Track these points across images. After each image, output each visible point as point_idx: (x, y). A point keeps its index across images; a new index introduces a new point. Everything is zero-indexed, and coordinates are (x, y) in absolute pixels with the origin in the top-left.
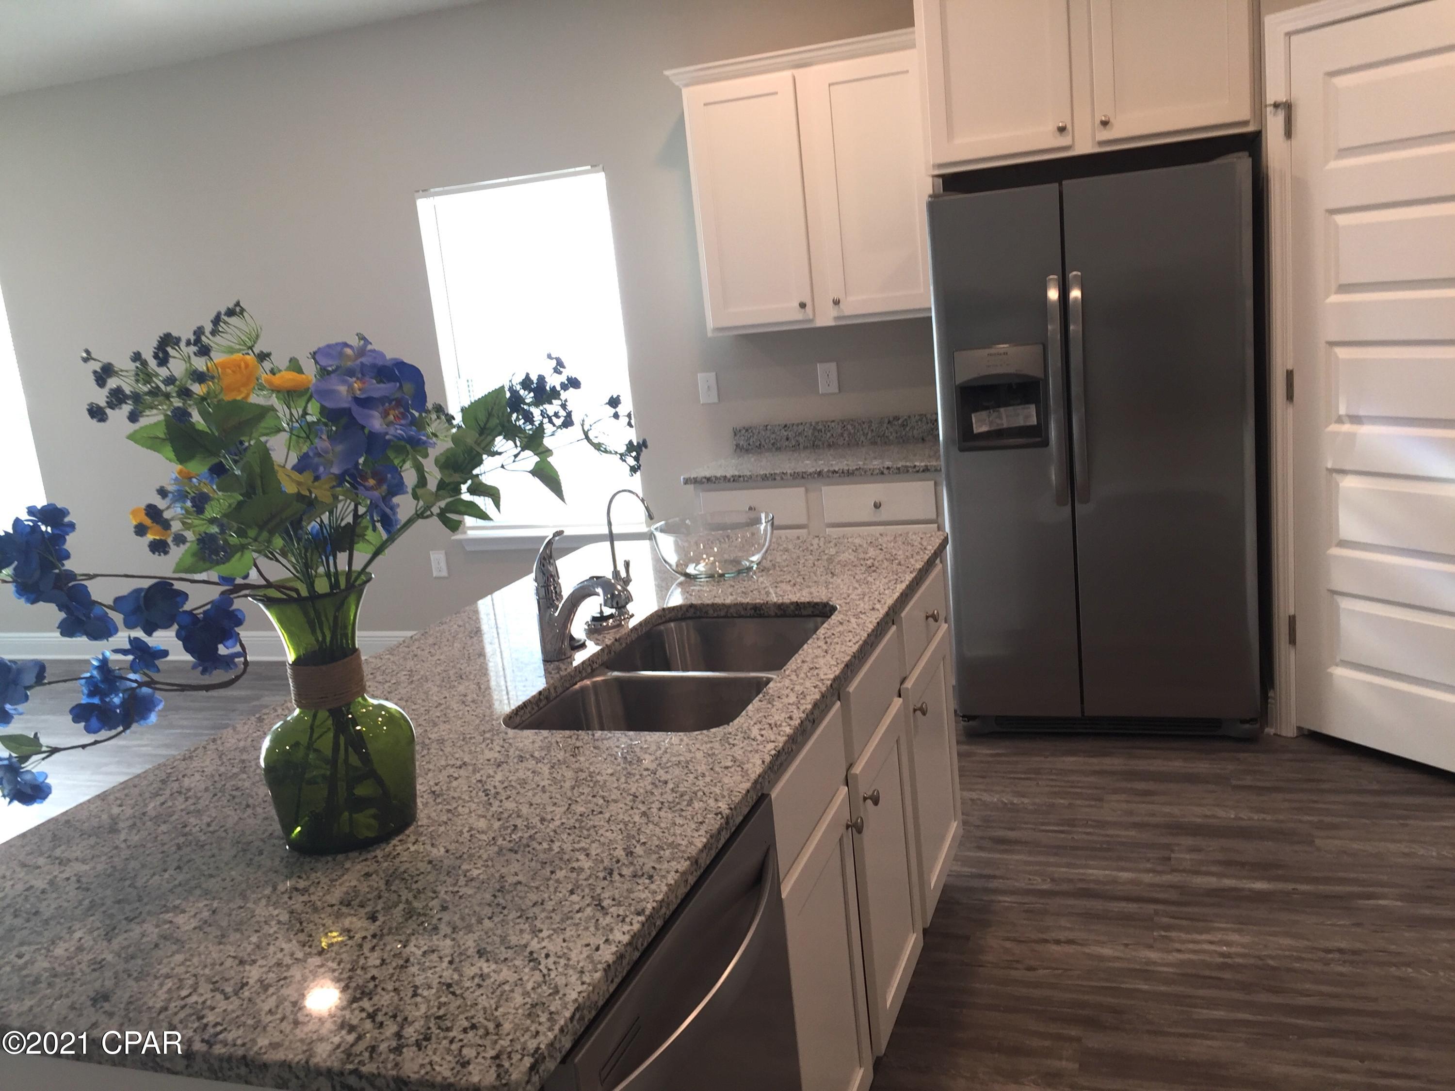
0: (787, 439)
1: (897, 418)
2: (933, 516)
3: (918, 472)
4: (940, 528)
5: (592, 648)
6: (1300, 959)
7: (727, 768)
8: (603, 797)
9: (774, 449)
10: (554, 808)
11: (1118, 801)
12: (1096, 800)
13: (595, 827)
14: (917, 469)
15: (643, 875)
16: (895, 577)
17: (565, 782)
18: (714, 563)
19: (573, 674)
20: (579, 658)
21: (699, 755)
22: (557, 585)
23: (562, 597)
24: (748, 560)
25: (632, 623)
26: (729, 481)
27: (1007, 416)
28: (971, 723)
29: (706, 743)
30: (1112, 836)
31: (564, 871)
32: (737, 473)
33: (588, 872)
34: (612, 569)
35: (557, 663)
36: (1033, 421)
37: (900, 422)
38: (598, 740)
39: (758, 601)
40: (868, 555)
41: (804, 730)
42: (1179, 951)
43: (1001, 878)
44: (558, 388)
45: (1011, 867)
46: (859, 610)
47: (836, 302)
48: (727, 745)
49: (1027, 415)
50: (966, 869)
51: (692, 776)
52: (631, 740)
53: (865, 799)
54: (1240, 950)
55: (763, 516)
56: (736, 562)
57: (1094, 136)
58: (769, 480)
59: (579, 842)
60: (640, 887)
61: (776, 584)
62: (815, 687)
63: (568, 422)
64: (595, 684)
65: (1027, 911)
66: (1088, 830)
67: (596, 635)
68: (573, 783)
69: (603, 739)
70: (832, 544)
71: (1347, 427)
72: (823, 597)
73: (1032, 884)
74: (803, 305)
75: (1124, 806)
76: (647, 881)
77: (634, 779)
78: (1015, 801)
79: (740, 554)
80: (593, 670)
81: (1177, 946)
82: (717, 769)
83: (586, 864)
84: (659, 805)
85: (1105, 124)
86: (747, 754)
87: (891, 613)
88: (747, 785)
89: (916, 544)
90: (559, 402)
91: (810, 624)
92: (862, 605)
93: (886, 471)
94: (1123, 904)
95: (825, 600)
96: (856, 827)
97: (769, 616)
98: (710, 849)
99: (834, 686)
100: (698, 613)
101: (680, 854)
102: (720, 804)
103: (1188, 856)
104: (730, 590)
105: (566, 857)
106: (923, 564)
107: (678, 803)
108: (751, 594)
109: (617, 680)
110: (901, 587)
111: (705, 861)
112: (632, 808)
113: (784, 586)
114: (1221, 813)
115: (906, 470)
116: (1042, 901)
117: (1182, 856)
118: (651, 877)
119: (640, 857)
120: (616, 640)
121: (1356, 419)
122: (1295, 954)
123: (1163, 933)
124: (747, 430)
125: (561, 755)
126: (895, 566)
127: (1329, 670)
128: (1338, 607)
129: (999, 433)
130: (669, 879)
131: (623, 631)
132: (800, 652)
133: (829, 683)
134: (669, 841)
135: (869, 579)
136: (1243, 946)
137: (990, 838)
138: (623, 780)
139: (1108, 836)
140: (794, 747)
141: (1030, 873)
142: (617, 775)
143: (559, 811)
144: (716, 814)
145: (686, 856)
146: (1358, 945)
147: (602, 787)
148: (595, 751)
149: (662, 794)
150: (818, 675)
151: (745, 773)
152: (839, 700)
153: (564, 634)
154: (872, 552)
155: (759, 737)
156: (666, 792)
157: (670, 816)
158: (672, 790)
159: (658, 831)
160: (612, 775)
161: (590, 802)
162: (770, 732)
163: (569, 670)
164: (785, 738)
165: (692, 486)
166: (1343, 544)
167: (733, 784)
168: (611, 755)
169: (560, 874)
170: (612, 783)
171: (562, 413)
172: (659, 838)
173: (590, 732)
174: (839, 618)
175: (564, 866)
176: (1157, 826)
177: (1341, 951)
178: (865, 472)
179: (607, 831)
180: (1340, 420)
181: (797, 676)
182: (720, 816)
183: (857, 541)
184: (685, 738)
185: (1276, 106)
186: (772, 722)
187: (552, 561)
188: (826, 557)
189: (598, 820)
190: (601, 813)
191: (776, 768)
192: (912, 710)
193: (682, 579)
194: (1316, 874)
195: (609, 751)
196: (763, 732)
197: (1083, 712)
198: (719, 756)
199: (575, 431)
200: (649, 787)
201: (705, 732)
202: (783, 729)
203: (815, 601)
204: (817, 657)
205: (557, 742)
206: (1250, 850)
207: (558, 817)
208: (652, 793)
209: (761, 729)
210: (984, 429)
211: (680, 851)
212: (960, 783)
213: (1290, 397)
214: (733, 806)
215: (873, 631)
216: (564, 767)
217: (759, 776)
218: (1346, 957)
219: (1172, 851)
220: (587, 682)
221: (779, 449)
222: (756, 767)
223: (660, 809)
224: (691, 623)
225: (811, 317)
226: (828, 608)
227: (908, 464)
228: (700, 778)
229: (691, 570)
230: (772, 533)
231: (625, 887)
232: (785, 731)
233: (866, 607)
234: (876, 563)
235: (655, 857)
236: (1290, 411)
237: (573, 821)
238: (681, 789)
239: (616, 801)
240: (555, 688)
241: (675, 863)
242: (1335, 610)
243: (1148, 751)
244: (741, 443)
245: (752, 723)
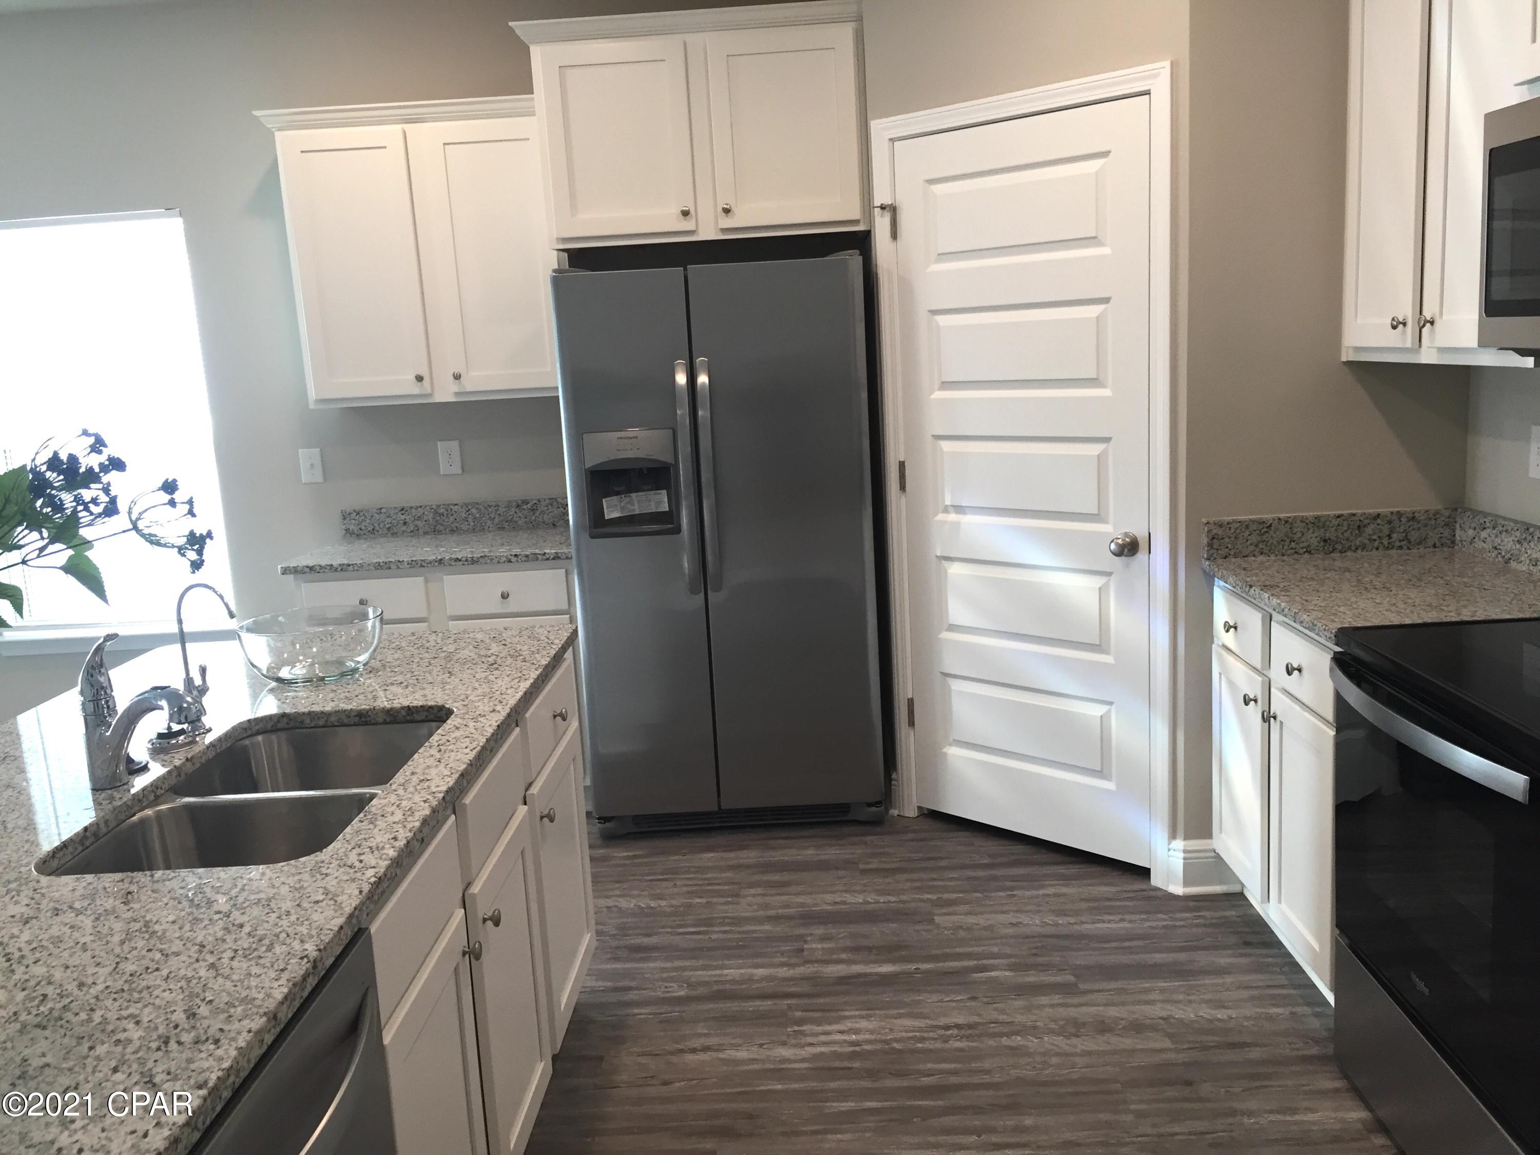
0: (405, 523)
1: (525, 502)
2: (566, 607)
3: (548, 559)
4: (572, 620)
5: (157, 770)
6: (922, 1039)
7: (317, 902)
8: (161, 951)
9: (389, 534)
10: (97, 969)
11: (754, 896)
12: (732, 896)
13: (149, 988)
14: (547, 556)
15: (207, 1040)
16: (520, 675)
17: (112, 935)
18: (312, 665)
19: (129, 803)
20: (140, 783)
21: (284, 890)
22: (109, 699)
23: (117, 714)
24: (352, 661)
25: (209, 738)
26: (336, 570)
27: (639, 502)
28: (608, 825)
29: (293, 875)
30: (748, 932)
31: (106, 1045)
32: (346, 562)
33: (138, 1043)
34: (184, 676)
35: (109, 792)
36: (665, 507)
37: (529, 506)
38: (158, 881)
39: (363, 707)
40: (491, 652)
41: (411, 851)
42: (811, 1044)
43: (637, 989)
44: (97, 470)
45: (646, 976)
46: (478, 713)
47: (457, 377)
48: (318, 876)
49: (659, 501)
50: (600, 983)
51: (274, 916)
52: (200, 878)
53: (485, 920)
54: (867, 1036)
55: (370, 610)
56: (340, 662)
57: (717, 223)
58: (384, 569)
59: (127, 1008)
60: (203, 1055)
61: (385, 686)
62: (425, 801)
63: (111, 510)
64: (159, 815)
65: (661, 1022)
66: (727, 928)
67: (162, 756)
68: (124, 936)
69: (164, 880)
70: (450, 641)
71: (952, 517)
72: (438, 700)
73: (668, 992)
74: (420, 379)
75: (759, 900)
76: (212, 1047)
77: (202, 926)
78: (653, 904)
79: (344, 654)
80: (157, 797)
81: (810, 1040)
82: (305, 904)
83: (135, 1033)
84: (230, 953)
85: (727, 211)
86: (343, 884)
87: (513, 714)
88: (341, 921)
89: (542, 638)
90: (100, 486)
91: (424, 729)
92: (481, 707)
93: (513, 559)
94: (758, 1003)
95: (440, 703)
96: (473, 953)
97: (376, 724)
98: (294, 1000)
99: (448, 798)
100: (292, 724)
101: (255, 1010)
102: (307, 946)
103: (819, 946)
104: (332, 695)
105: (110, 1028)
106: (549, 659)
107: (255, 950)
108: (355, 699)
109: (188, 806)
110: (525, 685)
111: (285, 1014)
112: (197, 961)
113: (393, 688)
114: (849, 898)
115: (535, 557)
116: (677, 1009)
117: (814, 946)
118: (217, 1042)
119: (205, 1018)
120: (187, 760)
121: (959, 509)
122: (917, 1034)
123: (796, 1028)
124: (358, 513)
125: (109, 904)
126: (519, 664)
127: (944, 750)
128: (950, 690)
129: (630, 520)
130: (240, 1041)
131: (197, 749)
132: (410, 763)
133: (441, 795)
134: (242, 996)
135: (492, 678)
136: (872, 1032)
137: (625, 947)
138: (187, 927)
139: (743, 932)
140: (398, 871)
141: (664, 980)
142: (180, 922)
143: (103, 972)
144: (302, 958)
145: (261, 1011)
146: (976, 1019)
147: (160, 938)
148: (154, 895)
149: (236, 941)
150: (429, 787)
151: (339, 906)
152: (455, 813)
153: (119, 756)
154: (495, 648)
155: (357, 864)
156: (241, 938)
157: (245, 965)
158: (249, 934)
159: (229, 984)
160: (174, 922)
161: (144, 957)
162: (370, 856)
163: (125, 799)
164: (387, 863)
165: (292, 576)
166: (952, 628)
167: (323, 921)
168: (174, 899)
169: (101, 1050)
170: (173, 933)
171: (104, 498)
172: (229, 994)
173: (148, 873)
174: (456, 723)
175: (106, 1040)
176: (790, 918)
177: (958, 1026)
178: (491, 560)
179: (164, 991)
180: (946, 510)
181: (405, 790)
182: (306, 960)
183: (479, 636)
184: (268, 871)
185: (883, 208)
186: (374, 844)
187: (103, 670)
188: (443, 655)
189: (150, 979)
190: (157, 969)
191: (376, 897)
192: (538, 819)
193: (274, 684)
194: (934, 952)
195: (172, 894)
196: (362, 858)
197: (719, 806)
198: (309, 890)
199: (120, 521)
200: (220, 934)
201: (292, 862)
202: (385, 851)
203: (430, 703)
204: (429, 767)
205: (105, 888)
206: (877, 933)
207: (102, 979)
208: (224, 941)
209: (360, 854)
210: (616, 514)
211: (256, 1006)
212: (593, 891)
213: (903, 487)
214: (322, 947)
215: (493, 735)
216: (112, 917)
217: (355, 909)
218: (963, 1032)
219: (806, 942)
220: (149, 812)
221: (394, 534)
222: (350, 899)
223: (232, 959)
224: (283, 735)
225: (429, 391)
226: (444, 712)
227: (537, 551)
228: (284, 917)
229: (285, 673)
230: (381, 628)
231: (184, 1056)
232: (388, 855)
233: (486, 709)
234: (499, 661)
235: (223, 1016)
236: (903, 500)
237: (121, 982)
238: (260, 932)
239: (177, 954)
240: (106, 822)
241: (248, 1021)
242: (947, 693)
243: (784, 841)
244: (352, 527)
245: (350, 848)
